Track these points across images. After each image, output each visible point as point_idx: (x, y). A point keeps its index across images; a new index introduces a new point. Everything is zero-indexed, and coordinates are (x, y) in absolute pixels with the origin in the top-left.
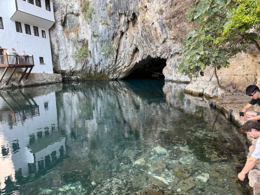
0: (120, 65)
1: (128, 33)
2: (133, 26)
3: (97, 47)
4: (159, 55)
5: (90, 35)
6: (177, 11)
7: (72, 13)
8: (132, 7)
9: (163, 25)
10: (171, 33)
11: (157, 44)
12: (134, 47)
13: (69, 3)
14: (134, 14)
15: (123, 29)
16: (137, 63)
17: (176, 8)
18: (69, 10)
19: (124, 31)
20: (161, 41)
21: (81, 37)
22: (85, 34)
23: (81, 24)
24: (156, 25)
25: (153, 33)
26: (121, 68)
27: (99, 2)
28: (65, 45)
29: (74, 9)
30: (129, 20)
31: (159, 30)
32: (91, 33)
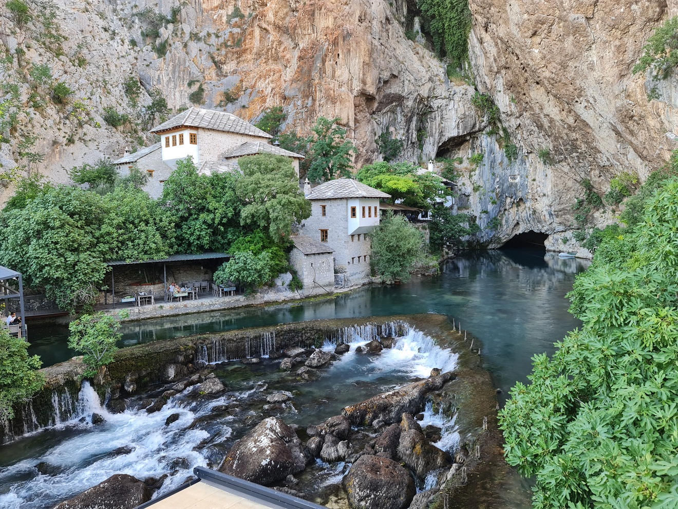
0: (501, 236)
1: (511, 210)
2: (517, 206)
3: (484, 222)
4: (543, 231)
5: (479, 212)
6: (563, 209)
7: (464, 194)
8: (520, 194)
9: (552, 214)
10: (557, 220)
11: (544, 224)
12: (516, 222)
14: (521, 199)
15: (508, 207)
16: (516, 235)
17: (562, 207)
20: (548, 223)
21: (471, 213)
22: (475, 211)
23: (472, 204)
24: (545, 213)
25: (542, 218)
26: (501, 239)
27: (488, 187)
29: (467, 191)
30: (515, 202)
31: (547, 217)
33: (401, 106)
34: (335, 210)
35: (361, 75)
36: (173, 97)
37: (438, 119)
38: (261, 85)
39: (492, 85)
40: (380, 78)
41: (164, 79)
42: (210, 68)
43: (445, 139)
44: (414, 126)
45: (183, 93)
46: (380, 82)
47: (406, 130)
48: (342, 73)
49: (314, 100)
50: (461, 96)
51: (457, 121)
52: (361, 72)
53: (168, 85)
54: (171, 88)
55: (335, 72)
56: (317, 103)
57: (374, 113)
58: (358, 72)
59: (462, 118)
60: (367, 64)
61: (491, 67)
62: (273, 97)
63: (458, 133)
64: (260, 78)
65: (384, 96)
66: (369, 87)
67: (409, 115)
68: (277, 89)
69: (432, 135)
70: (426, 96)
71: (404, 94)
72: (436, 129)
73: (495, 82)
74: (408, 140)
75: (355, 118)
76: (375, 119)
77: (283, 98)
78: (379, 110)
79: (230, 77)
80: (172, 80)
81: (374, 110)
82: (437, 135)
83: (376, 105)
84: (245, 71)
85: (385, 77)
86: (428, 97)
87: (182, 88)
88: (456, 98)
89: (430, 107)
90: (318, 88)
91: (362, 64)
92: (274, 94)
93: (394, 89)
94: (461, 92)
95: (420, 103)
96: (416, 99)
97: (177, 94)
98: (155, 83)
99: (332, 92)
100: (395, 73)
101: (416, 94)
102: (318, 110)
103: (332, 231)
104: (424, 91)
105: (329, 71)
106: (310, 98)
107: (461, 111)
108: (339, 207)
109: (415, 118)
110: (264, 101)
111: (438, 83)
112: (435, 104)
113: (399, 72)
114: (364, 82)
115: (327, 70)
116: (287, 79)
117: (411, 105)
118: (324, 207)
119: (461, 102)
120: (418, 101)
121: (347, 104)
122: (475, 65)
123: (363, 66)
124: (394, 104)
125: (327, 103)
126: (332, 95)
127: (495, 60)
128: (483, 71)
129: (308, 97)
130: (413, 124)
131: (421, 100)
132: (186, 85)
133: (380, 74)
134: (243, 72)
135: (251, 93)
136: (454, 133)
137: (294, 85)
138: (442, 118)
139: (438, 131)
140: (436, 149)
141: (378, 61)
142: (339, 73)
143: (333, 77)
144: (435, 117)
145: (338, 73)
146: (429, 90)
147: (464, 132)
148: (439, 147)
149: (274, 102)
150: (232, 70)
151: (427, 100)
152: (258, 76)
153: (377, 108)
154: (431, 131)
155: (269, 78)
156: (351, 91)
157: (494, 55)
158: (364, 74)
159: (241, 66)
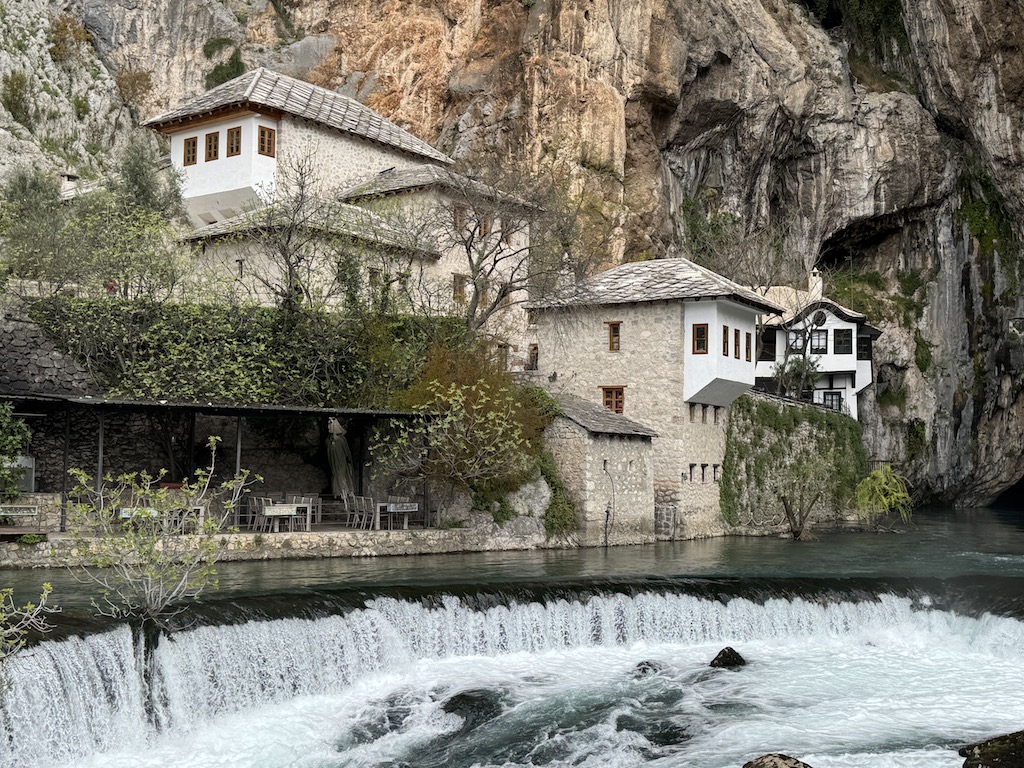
0: (988, 477)
3: (945, 438)
5: (933, 412)
7: (893, 364)
13: (887, 345)
15: (1005, 401)
18: (889, 358)
19: (1005, 406)
21: (910, 415)
22: (920, 408)
23: (912, 390)
26: (988, 484)
27: (955, 347)
28: (875, 432)
29: (900, 357)
32: (934, 409)
33: (735, 135)
34: (646, 334)
35: (646, 48)
36: (164, 77)
37: (826, 172)
38: (387, 64)
39: (966, 91)
40: (690, 60)
41: (146, 30)
42: (261, 14)
43: (840, 223)
44: (764, 186)
45: (191, 68)
46: (688, 70)
47: (744, 195)
48: (600, 40)
49: (526, 103)
50: (884, 117)
51: (875, 180)
52: (646, 42)
53: (153, 47)
54: (160, 55)
55: (582, 36)
56: (535, 111)
57: (669, 147)
58: (637, 41)
59: (884, 173)
60: (662, 22)
61: (965, 48)
62: (417, 94)
63: (877, 208)
64: (386, 46)
65: (696, 108)
66: (665, 78)
67: (755, 157)
68: (429, 77)
69: (808, 213)
70: (798, 111)
71: (744, 106)
72: (819, 197)
73: (975, 83)
74: (748, 221)
75: (627, 156)
76: (671, 163)
77: (442, 99)
78: (681, 140)
79: (310, 39)
80: (166, 33)
81: (671, 137)
82: (822, 211)
83: (675, 127)
84: (348, 28)
85: (701, 58)
86: (804, 116)
87: (189, 57)
88: (874, 121)
89: (807, 142)
90: (536, 76)
91: (648, 21)
92: (421, 88)
93: (721, 90)
94: (886, 109)
95: (780, 130)
96: (773, 118)
97: (177, 72)
98: (122, 39)
99: (573, 84)
100: (727, 51)
101: (774, 106)
102: (535, 126)
103: (638, 390)
104: (793, 101)
105: (567, 33)
106: (517, 99)
107: (885, 152)
108: (660, 327)
109: (767, 168)
110: (394, 104)
111: (829, 83)
112: (821, 133)
113: (735, 49)
114: (652, 66)
115: (562, 29)
116: (454, 53)
117: (759, 132)
118: (615, 329)
119: (885, 133)
120: (777, 123)
121: (610, 116)
122: (921, 44)
123: (651, 27)
124: (718, 128)
125: (560, 112)
126: (574, 93)
127: (977, 29)
128: (942, 59)
129: (508, 95)
130: (763, 182)
131: (785, 121)
132: (199, 51)
133: (690, 49)
134: (345, 29)
135: (361, 83)
136: (865, 209)
137: (475, 66)
138: (836, 171)
139: (823, 202)
140: (817, 246)
141: (687, 17)
142: (593, 40)
143: (577, 48)
144: (818, 168)
145: (591, 37)
146: (807, 99)
147: (890, 206)
148: (825, 245)
149: (420, 108)
150: (315, 23)
151: (801, 124)
152: (381, 41)
153: (677, 136)
154: (807, 202)
155: (408, 47)
156: (620, 86)
157: (973, 18)
158: (652, 48)
159: (340, 15)
